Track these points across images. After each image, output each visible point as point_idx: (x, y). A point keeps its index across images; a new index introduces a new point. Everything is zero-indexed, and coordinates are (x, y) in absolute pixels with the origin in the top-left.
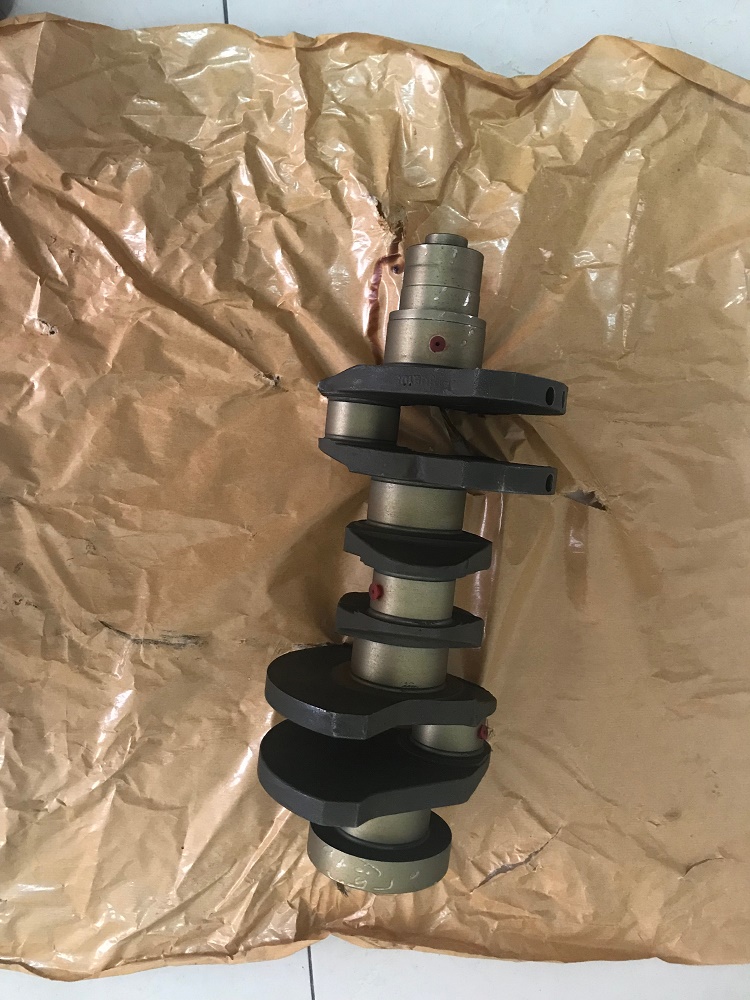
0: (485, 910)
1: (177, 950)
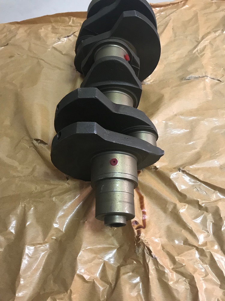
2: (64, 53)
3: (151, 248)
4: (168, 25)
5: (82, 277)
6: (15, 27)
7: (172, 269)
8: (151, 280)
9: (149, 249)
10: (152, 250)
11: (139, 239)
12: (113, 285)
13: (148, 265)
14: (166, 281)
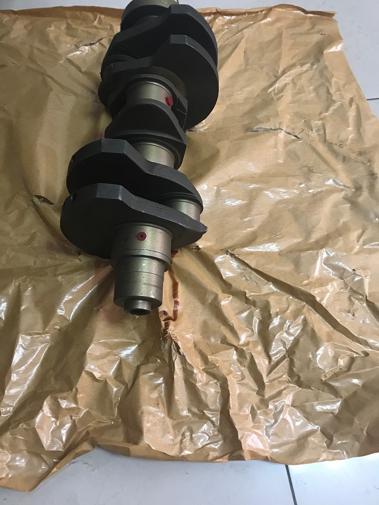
0: (100, 30)
1: (240, 17)
2: (83, 70)
3: (179, 344)
4: (238, 47)
5: (91, 375)
6: (9, 19)
7: (203, 370)
8: (175, 380)
9: (177, 345)
10: (180, 347)
11: (167, 333)
12: (129, 385)
13: (174, 363)
14: (194, 382)
